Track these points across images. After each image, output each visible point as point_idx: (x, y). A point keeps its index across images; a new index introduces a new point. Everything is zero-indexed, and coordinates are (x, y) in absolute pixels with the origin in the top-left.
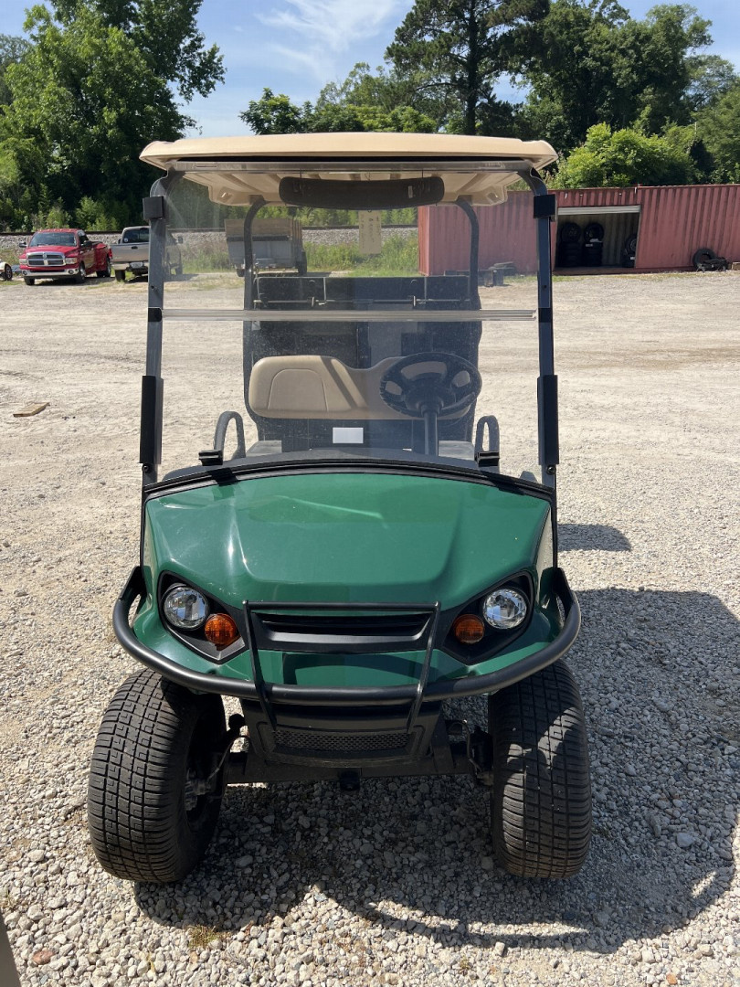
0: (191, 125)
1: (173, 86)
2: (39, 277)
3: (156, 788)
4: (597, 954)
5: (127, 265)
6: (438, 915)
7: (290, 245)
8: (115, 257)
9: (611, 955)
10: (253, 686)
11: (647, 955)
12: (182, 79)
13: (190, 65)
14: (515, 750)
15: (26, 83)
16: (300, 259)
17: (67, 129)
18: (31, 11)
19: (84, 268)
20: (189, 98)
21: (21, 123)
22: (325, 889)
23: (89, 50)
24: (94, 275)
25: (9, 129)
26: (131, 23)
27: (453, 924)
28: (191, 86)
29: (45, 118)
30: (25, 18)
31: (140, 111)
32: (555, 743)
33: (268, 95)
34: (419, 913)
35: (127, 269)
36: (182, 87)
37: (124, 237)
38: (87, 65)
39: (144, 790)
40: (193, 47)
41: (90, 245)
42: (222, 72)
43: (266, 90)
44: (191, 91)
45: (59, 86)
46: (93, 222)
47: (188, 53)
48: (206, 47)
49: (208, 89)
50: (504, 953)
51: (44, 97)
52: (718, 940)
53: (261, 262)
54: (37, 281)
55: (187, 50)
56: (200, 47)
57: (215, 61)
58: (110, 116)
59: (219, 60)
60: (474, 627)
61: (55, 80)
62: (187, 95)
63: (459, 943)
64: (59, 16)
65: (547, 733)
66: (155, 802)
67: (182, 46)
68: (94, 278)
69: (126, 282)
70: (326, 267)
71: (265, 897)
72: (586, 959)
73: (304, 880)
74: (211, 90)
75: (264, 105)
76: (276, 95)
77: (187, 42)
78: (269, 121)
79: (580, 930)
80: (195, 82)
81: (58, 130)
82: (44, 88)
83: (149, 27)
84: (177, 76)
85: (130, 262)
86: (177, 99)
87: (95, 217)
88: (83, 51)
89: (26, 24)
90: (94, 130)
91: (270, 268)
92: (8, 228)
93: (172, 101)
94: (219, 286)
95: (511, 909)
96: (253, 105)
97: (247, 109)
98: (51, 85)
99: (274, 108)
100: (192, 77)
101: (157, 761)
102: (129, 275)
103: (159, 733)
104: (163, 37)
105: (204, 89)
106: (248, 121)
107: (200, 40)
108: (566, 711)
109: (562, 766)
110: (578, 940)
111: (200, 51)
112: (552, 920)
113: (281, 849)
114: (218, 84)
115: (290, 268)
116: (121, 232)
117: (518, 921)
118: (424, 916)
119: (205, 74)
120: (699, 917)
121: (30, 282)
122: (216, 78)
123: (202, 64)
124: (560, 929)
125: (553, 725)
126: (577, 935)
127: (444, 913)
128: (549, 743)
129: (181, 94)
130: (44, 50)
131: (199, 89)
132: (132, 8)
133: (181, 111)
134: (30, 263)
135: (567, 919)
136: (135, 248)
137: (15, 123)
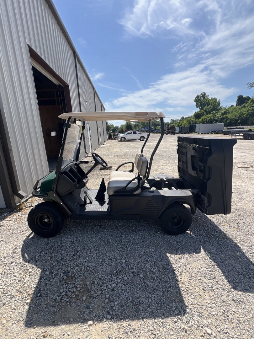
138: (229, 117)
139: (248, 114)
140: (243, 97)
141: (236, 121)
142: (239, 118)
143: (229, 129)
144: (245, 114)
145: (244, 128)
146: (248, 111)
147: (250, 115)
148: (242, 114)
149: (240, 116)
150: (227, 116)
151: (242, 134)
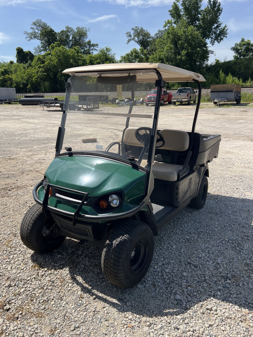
0: (212, 53)
1: (208, 41)
2: (150, 104)
3: (31, 226)
4: (117, 311)
5: (176, 100)
6: (88, 285)
7: (234, 94)
8: (173, 98)
9: (121, 313)
10: (42, 203)
11: (130, 317)
12: (212, 38)
13: (215, 33)
14: (108, 242)
15: (161, 45)
16: (238, 99)
17: (170, 58)
18: (167, 21)
19: (163, 101)
20: (213, 44)
21: (158, 57)
22: (70, 268)
23: (182, 33)
24: (167, 103)
25: (154, 59)
26: (197, 22)
27: (90, 288)
28: (215, 40)
29: (164, 55)
30: (164, 24)
31: (196, 50)
32: (117, 243)
33: (243, 40)
34: (84, 282)
35: (176, 101)
36: (211, 41)
37: (178, 91)
38: (180, 37)
39: (28, 226)
40: (218, 27)
41: (167, 94)
42: (227, 34)
43: (242, 39)
44: (214, 42)
45: (171, 44)
46: (174, 86)
47: (215, 29)
48: (222, 26)
49: (220, 41)
50: (94, 299)
51: (166, 48)
52: (157, 325)
53: (221, 99)
54: (149, 105)
55: (215, 28)
56: (220, 27)
57: (225, 30)
58: (184, 52)
59: (226, 30)
60: (104, 204)
61: (170, 42)
62: (213, 43)
63: (87, 292)
64: (175, 23)
65: (116, 239)
66: (30, 229)
67: (213, 27)
68: (167, 104)
69: (175, 105)
70: (249, 102)
71: (56, 265)
72: (114, 310)
73: (68, 265)
74: (222, 41)
75: (240, 44)
76: (246, 40)
77: (216, 25)
78: (241, 49)
79: (119, 303)
80: (216, 39)
81: (168, 58)
82: (166, 45)
83: (203, 22)
84: (210, 37)
85: (177, 99)
86: (209, 45)
87: (175, 85)
88: (180, 33)
89: (164, 26)
90: (179, 57)
91: (225, 102)
92: (149, 89)
93: (207, 46)
94: (205, 107)
95: (108, 291)
96: (236, 44)
97: (233, 46)
98: (168, 44)
99: (244, 45)
100: (216, 37)
101: (33, 220)
102: (177, 103)
103: (37, 214)
104: (207, 25)
105: (219, 41)
106: (233, 50)
107: (220, 24)
108: (125, 235)
109: (116, 250)
110: (116, 305)
111: (220, 28)
112: (115, 298)
113: (69, 257)
114: (225, 38)
115: (233, 102)
116: (177, 90)
117: (106, 294)
118: (85, 283)
119: (220, 36)
120: (158, 317)
121: (147, 105)
122: (224, 36)
123: (220, 32)
124: (115, 301)
125: (119, 238)
126: (116, 304)
127: (90, 285)
128: (115, 242)
129: (210, 43)
130: (168, 33)
131: (217, 41)
132: (198, 17)
133: (209, 49)
134: (148, 99)
135: (119, 300)
136: (180, 94)
137: (156, 57)
138: (14, 79)
139: (38, 77)
140: (24, 51)
141: (25, 85)
142: (27, 81)
143: (26, 97)
144: (34, 76)
145: (43, 97)
146: (37, 72)
147: (41, 79)
148: (30, 77)
149: (28, 79)
150: (10, 76)
151: (58, 105)
